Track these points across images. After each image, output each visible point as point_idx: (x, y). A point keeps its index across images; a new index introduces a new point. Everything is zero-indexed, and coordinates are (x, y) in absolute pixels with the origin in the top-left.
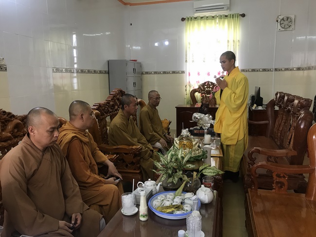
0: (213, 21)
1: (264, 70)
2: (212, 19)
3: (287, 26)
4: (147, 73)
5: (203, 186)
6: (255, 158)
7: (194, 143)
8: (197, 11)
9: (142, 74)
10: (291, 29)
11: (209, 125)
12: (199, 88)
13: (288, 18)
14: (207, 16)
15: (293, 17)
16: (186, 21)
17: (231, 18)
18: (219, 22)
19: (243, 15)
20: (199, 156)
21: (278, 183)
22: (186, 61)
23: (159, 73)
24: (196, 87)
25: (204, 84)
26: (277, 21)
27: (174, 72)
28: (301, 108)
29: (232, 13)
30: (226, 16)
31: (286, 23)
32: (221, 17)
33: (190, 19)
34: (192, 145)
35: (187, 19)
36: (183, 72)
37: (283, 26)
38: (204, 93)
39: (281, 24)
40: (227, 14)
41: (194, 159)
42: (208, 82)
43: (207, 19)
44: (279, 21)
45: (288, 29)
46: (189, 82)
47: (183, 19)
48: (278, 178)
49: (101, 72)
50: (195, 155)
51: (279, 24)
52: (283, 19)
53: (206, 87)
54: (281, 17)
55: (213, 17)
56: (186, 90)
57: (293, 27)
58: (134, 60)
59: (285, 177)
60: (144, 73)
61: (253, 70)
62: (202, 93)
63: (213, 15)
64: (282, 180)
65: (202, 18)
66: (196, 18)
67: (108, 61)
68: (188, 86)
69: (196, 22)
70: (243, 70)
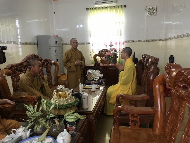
0: (106, 10)
1: (139, 41)
2: (106, 9)
3: (152, 13)
4: (66, 44)
5: (65, 130)
6: (121, 101)
7: (67, 94)
8: (96, 4)
9: (63, 45)
10: (154, 15)
11: (98, 77)
12: (99, 53)
13: (152, 8)
14: (102, 7)
15: (155, 7)
16: (89, 10)
17: (118, 8)
18: (110, 10)
19: (125, 6)
20: (70, 104)
21: (132, 121)
22: (90, 36)
24: (97, 53)
25: (102, 51)
26: (146, 10)
27: (83, 44)
28: (152, 65)
29: (118, 5)
30: (114, 7)
31: (151, 11)
32: (111, 7)
33: (91, 9)
34: (66, 95)
35: (89, 9)
36: (89, 43)
37: (149, 13)
38: (102, 57)
39: (148, 12)
40: (115, 6)
41: (66, 107)
42: (105, 49)
43: (102, 9)
44: (147, 9)
45: (153, 15)
46: (93, 50)
47: (87, 9)
48: (132, 118)
49: (31, 44)
50: (67, 103)
51: (147, 11)
52: (149, 9)
53: (103, 52)
54: (148, 8)
55: (106, 7)
56: (91, 55)
57: (156, 13)
58: (56, 36)
59: (138, 117)
60: (64, 44)
61: (133, 41)
62: (101, 57)
63: (106, 6)
64: (136, 119)
65: (99, 8)
66: (95, 8)
67: (37, 37)
68: (92, 52)
69: (95, 11)
70: (126, 42)
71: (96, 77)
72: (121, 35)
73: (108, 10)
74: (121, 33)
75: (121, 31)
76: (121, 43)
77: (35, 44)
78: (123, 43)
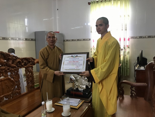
1: (149, 37)
2: (109, 2)
4: (67, 40)
9: (64, 41)
16: (91, 5)
18: (114, 3)
22: (91, 32)
23: (75, 40)
27: (84, 40)
33: (93, 3)
35: (91, 3)
36: (90, 40)
43: (105, 2)
46: (93, 46)
47: (89, 4)
56: (91, 52)
58: (57, 32)
60: (66, 40)
61: (141, 37)
65: (102, 1)
66: (97, 2)
67: (35, 32)
68: (93, 49)
69: (98, 4)
70: (132, 38)
71: (82, 85)
72: (126, 30)
73: (111, 3)
74: (126, 28)
75: (126, 25)
76: (126, 39)
77: (32, 40)
78: (129, 40)
